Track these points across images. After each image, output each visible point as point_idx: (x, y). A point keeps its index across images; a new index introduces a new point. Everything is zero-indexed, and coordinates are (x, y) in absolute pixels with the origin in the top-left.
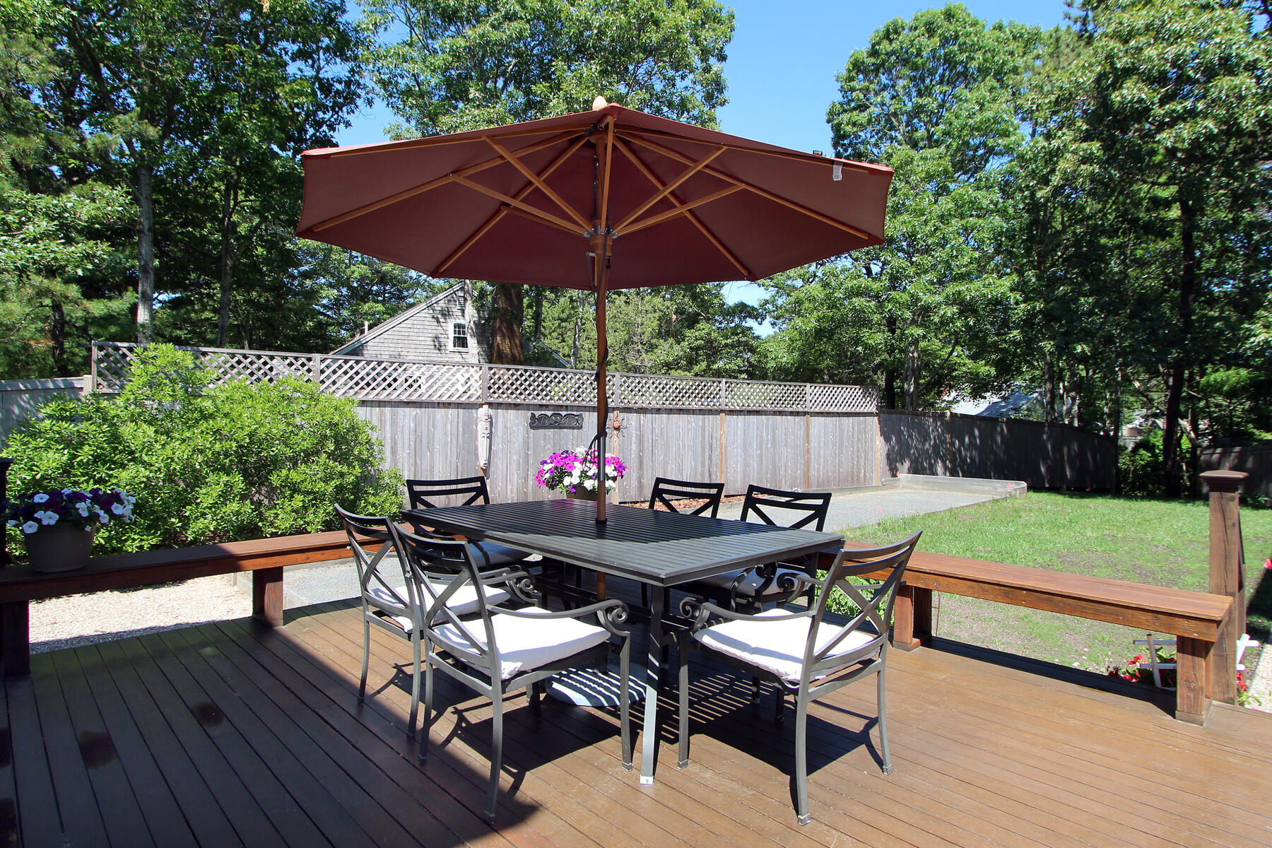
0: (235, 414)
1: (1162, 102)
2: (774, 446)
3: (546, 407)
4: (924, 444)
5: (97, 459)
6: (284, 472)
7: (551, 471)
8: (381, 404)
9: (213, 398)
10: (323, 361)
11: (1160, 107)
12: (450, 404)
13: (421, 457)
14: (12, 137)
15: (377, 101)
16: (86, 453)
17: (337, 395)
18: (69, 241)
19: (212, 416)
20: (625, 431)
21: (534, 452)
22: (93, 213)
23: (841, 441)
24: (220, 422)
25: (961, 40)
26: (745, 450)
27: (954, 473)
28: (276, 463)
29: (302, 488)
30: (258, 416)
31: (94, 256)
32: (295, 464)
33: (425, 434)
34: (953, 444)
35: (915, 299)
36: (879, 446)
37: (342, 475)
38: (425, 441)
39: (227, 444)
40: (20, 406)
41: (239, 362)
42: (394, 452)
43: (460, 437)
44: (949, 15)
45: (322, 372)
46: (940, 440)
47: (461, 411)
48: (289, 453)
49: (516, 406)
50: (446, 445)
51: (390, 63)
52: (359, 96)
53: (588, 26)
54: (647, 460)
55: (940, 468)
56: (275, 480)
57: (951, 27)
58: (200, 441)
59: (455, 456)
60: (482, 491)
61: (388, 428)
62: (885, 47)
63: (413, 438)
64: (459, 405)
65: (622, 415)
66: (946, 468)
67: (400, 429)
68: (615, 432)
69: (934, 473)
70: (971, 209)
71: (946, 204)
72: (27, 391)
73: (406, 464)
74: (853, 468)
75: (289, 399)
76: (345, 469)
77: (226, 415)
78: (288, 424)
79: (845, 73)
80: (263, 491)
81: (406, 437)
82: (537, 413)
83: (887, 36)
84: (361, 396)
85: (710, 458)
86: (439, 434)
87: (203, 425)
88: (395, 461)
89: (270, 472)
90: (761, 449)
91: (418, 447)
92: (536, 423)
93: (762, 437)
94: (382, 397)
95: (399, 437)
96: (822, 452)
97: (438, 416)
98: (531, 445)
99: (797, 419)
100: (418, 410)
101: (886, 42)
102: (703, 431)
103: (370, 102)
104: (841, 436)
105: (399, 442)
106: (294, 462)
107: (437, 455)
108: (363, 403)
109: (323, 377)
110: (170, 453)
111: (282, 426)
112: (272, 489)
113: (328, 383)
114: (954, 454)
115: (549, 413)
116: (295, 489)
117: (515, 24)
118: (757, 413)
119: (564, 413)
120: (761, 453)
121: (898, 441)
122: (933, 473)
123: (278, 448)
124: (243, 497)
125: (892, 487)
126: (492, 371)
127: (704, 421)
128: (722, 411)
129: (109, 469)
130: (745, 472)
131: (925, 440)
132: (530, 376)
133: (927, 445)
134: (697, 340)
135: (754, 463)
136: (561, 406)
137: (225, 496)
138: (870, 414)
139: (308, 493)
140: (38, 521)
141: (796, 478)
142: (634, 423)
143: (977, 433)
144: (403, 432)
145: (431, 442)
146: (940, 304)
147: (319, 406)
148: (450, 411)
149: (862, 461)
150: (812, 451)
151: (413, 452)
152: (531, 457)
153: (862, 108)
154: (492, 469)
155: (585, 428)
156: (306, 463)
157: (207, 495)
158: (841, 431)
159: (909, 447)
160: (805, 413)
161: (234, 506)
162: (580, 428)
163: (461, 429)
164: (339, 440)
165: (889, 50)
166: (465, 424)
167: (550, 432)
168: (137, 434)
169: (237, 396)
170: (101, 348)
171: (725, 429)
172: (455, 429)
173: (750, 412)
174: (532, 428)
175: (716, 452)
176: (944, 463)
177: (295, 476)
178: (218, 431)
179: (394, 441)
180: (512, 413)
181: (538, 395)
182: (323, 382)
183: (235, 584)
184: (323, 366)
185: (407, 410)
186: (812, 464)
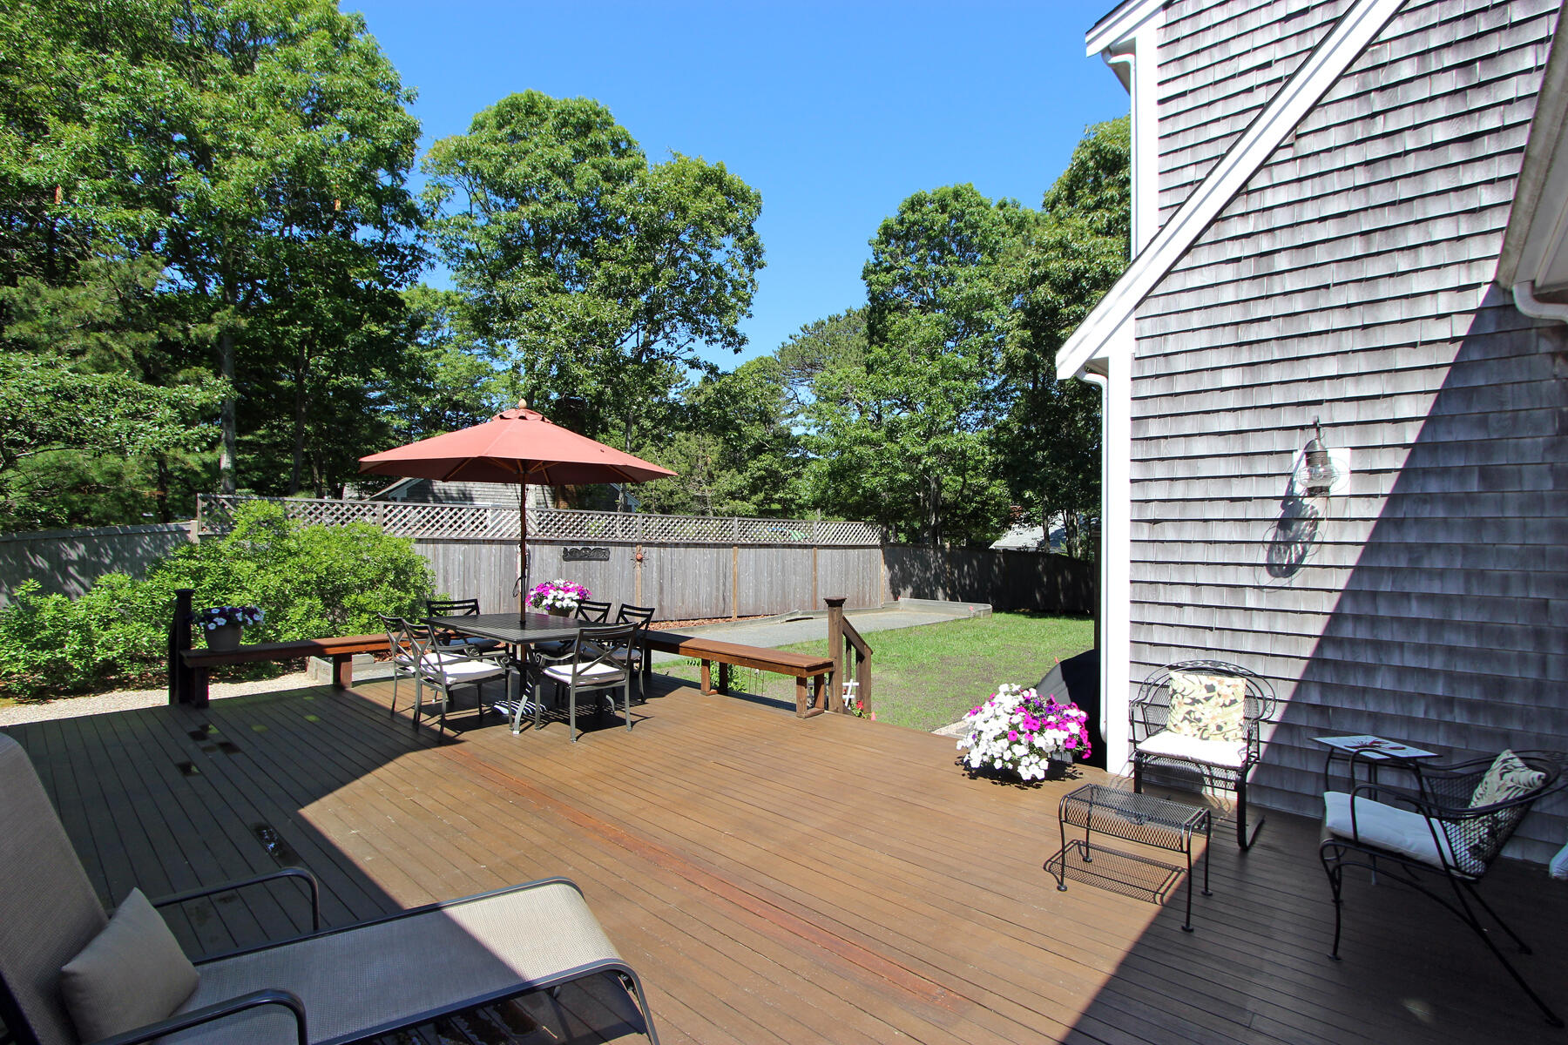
0: (314, 553)
1: (1068, 304)
2: (783, 574)
3: (577, 542)
4: (925, 573)
5: (215, 587)
6: (354, 596)
7: (535, 596)
8: (435, 541)
9: (297, 539)
10: (386, 507)
11: (1066, 307)
12: (493, 541)
13: (469, 585)
14: (132, 333)
15: (439, 265)
16: (207, 582)
17: (397, 535)
18: (189, 424)
19: (296, 554)
20: (647, 562)
22: (204, 401)
23: (847, 570)
24: (304, 559)
25: (967, 217)
26: (756, 578)
27: (954, 598)
28: (347, 590)
29: (368, 608)
30: (333, 554)
31: (208, 436)
32: (362, 591)
33: (472, 563)
34: (952, 574)
35: (904, 450)
36: (884, 572)
37: (400, 599)
38: (472, 571)
39: (309, 576)
40: (142, 547)
41: (316, 509)
42: (446, 581)
43: (502, 568)
44: (957, 195)
45: (385, 516)
46: (941, 570)
47: (503, 546)
48: (358, 582)
49: (551, 542)
51: (451, 233)
52: (423, 260)
53: (623, 213)
54: (668, 587)
55: (940, 594)
56: (346, 602)
57: (958, 206)
58: (289, 574)
59: (497, 583)
60: (476, 608)
61: (441, 561)
62: (909, 216)
63: (462, 568)
64: (501, 542)
65: (644, 549)
66: (946, 594)
67: (450, 561)
68: (639, 563)
70: (955, 373)
71: (934, 369)
72: (147, 534)
73: (456, 589)
74: (858, 592)
75: (358, 539)
76: (403, 595)
77: (308, 553)
78: (357, 559)
79: (877, 237)
80: (338, 612)
81: (457, 567)
82: (570, 548)
83: (912, 206)
84: (417, 535)
85: (724, 584)
86: (484, 566)
87: (291, 561)
88: (447, 588)
89: (342, 597)
90: (772, 577)
91: (466, 575)
92: (569, 556)
93: (772, 566)
94: (435, 536)
95: (450, 568)
96: (829, 579)
97: (484, 551)
98: (565, 574)
99: (805, 551)
100: (466, 546)
101: (910, 213)
102: (718, 561)
103: (432, 266)
104: (847, 565)
105: (450, 571)
106: (362, 589)
107: (482, 582)
108: (420, 541)
109: (386, 520)
110: (266, 582)
111: (352, 562)
112: (344, 610)
113: (390, 524)
114: (954, 582)
115: (580, 548)
116: (362, 610)
117: (564, 205)
118: (768, 546)
119: (592, 548)
120: (771, 581)
121: (902, 569)
122: (934, 597)
123: (349, 579)
124: (322, 616)
125: (892, 610)
127: (718, 553)
128: (735, 545)
129: (225, 594)
130: (756, 596)
131: (926, 570)
132: (563, 517)
133: (928, 575)
134: (759, 470)
135: (765, 589)
136: (589, 542)
137: (308, 615)
138: (875, 547)
139: (373, 613)
140: (216, 623)
141: (804, 602)
142: (654, 555)
143: (975, 563)
144: (453, 564)
145: (477, 572)
146: (923, 454)
147: (382, 545)
148: (494, 546)
149: (867, 588)
150: (819, 579)
151: (462, 580)
153: (888, 270)
155: (611, 560)
156: (371, 589)
157: (295, 614)
158: (847, 561)
159: (912, 575)
160: (812, 547)
161: (316, 622)
162: (606, 560)
163: (503, 561)
164: (399, 572)
165: (912, 220)
166: (505, 557)
167: (581, 563)
168: (244, 568)
169: (316, 538)
170: (204, 499)
171: (738, 559)
172: (498, 561)
173: (761, 546)
174: (565, 560)
175: (730, 580)
176: (944, 589)
177: (362, 600)
178: (302, 566)
179: (446, 571)
180: (546, 548)
181: (570, 532)
182: (385, 524)
183: (316, 678)
184: (386, 511)
185: (457, 546)
186: (819, 591)
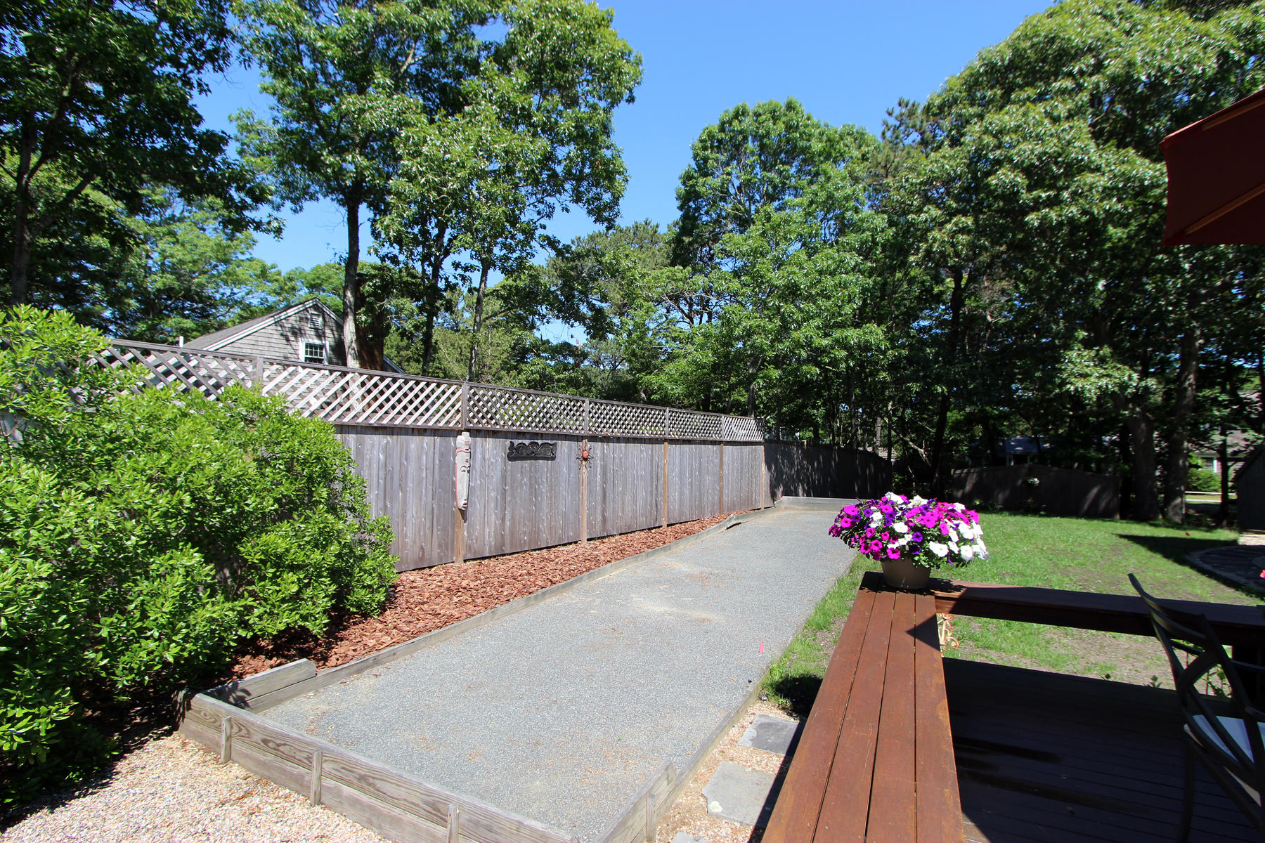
2: (700, 472)
3: (524, 434)
6: (264, 538)
8: (344, 429)
11: (1028, 192)
12: (425, 430)
13: (391, 499)
20: (591, 461)
21: (512, 487)
23: (742, 469)
26: (681, 479)
36: (764, 474)
38: (396, 478)
43: (437, 471)
44: (790, 107)
46: (801, 467)
47: (438, 439)
49: (496, 433)
50: (420, 482)
54: (609, 493)
55: (800, 490)
57: (793, 118)
59: (430, 495)
63: (382, 474)
64: (435, 432)
65: (589, 444)
66: (803, 489)
67: (366, 463)
68: (584, 463)
69: (797, 495)
70: (839, 267)
74: (748, 492)
81: (375, 473)
82: (516, 442)
83: (736, 116)
85: (657, 488)
86: (412, 469)
89: (235, 539)
90: (692, 477)
92: (515, 454)
93: (692, 465)
94: (345, 420)
96: (730, 479)
97: (413, 446)
98: (509, 480)
99: (714, 447)
100: (389, 438)
101: (735, 122)
102: (652, 460)
104: (742, 463)
107: (410, 495)
114: (809, 478)
115: (527, 442)
118: (689, 442)
119: (540, 442)
120: (691, 481)
121: (776, 466)
125: (777, 509)
126: (472, 391)
127: (653, 450)
128: (666, 440)
130: (680, 499)
132: (509, 398)
135: (686, 491)
136: (537, 434)
138: (759, 444)
141: (714, 505)
142: (598, 452)
143: (821, 459)
144: (370, 466)
145: (403, 479)
148: (426, 438)
149: (754, 486)
150: (724, 478)
151: (382, 493)
152: (508, 493)
154: (470, 509)
155: (558, 459)
158: (741, 459)
159: (783, 473)
160: (721, 443)
162: (553, 459)
163: (437, 462)
166: (442, 455)
167: (527, 463)
171: (667, 458)
172: (430, 461)
173: (685, 442)
174: (511, 459)
175: (661, 482)
176: (801, 485)
180: (490, 442)
181: (517, 420)
184: (266, 373)
185: (376, 438)
